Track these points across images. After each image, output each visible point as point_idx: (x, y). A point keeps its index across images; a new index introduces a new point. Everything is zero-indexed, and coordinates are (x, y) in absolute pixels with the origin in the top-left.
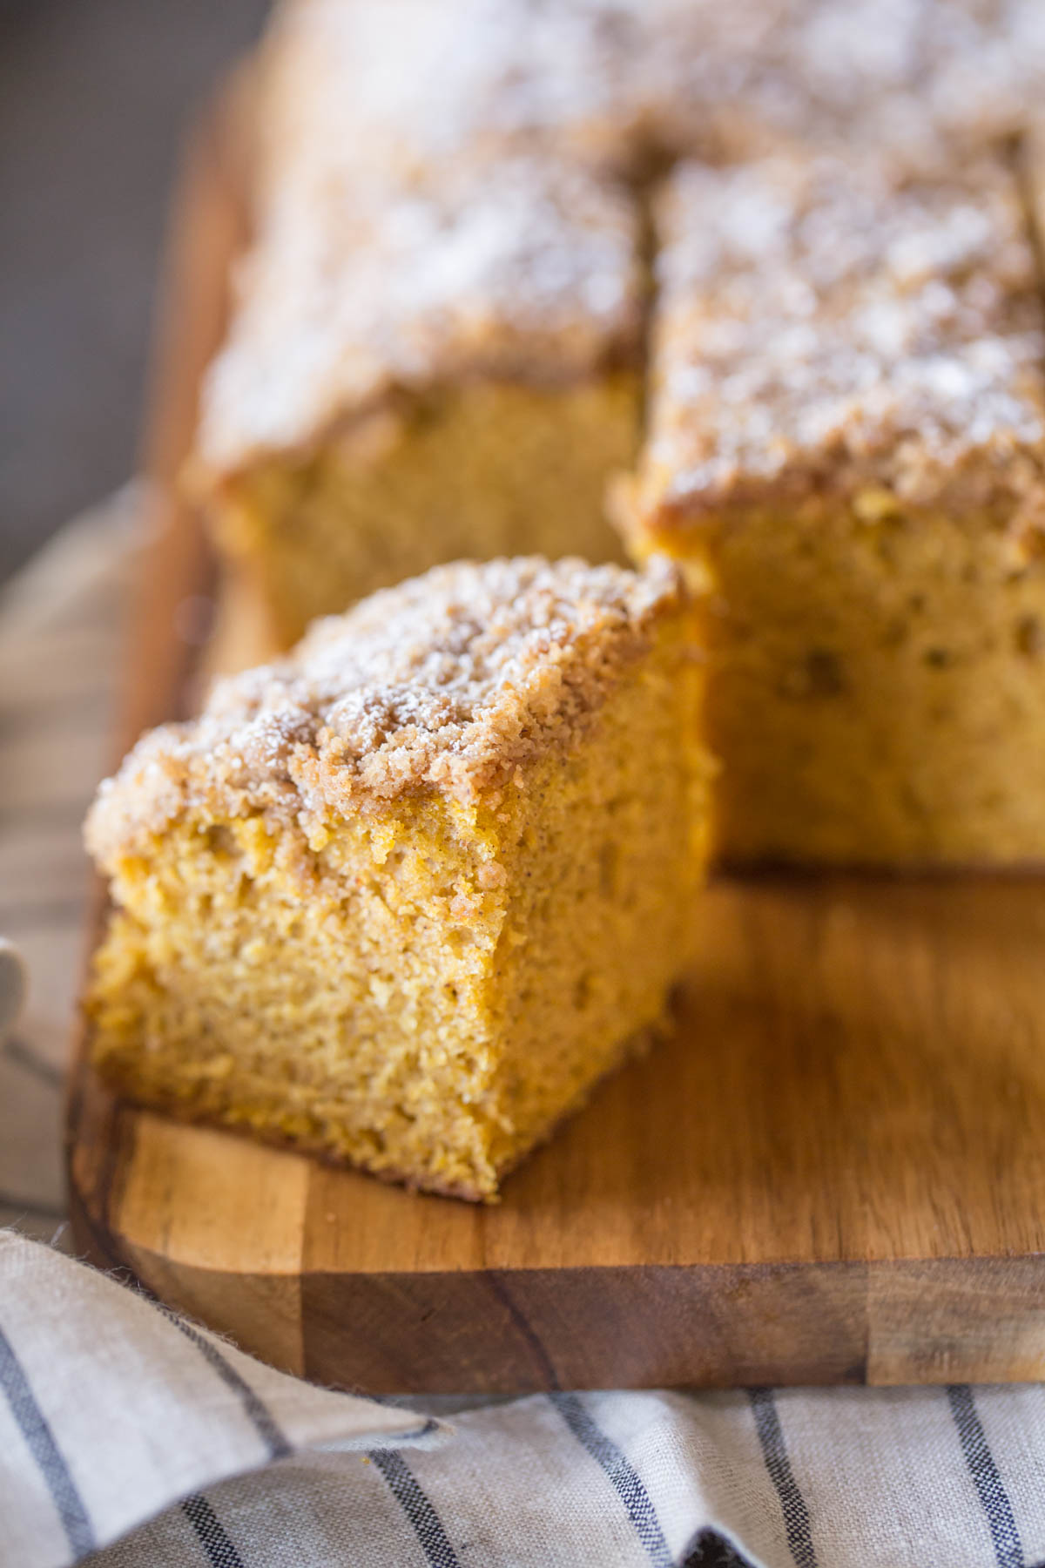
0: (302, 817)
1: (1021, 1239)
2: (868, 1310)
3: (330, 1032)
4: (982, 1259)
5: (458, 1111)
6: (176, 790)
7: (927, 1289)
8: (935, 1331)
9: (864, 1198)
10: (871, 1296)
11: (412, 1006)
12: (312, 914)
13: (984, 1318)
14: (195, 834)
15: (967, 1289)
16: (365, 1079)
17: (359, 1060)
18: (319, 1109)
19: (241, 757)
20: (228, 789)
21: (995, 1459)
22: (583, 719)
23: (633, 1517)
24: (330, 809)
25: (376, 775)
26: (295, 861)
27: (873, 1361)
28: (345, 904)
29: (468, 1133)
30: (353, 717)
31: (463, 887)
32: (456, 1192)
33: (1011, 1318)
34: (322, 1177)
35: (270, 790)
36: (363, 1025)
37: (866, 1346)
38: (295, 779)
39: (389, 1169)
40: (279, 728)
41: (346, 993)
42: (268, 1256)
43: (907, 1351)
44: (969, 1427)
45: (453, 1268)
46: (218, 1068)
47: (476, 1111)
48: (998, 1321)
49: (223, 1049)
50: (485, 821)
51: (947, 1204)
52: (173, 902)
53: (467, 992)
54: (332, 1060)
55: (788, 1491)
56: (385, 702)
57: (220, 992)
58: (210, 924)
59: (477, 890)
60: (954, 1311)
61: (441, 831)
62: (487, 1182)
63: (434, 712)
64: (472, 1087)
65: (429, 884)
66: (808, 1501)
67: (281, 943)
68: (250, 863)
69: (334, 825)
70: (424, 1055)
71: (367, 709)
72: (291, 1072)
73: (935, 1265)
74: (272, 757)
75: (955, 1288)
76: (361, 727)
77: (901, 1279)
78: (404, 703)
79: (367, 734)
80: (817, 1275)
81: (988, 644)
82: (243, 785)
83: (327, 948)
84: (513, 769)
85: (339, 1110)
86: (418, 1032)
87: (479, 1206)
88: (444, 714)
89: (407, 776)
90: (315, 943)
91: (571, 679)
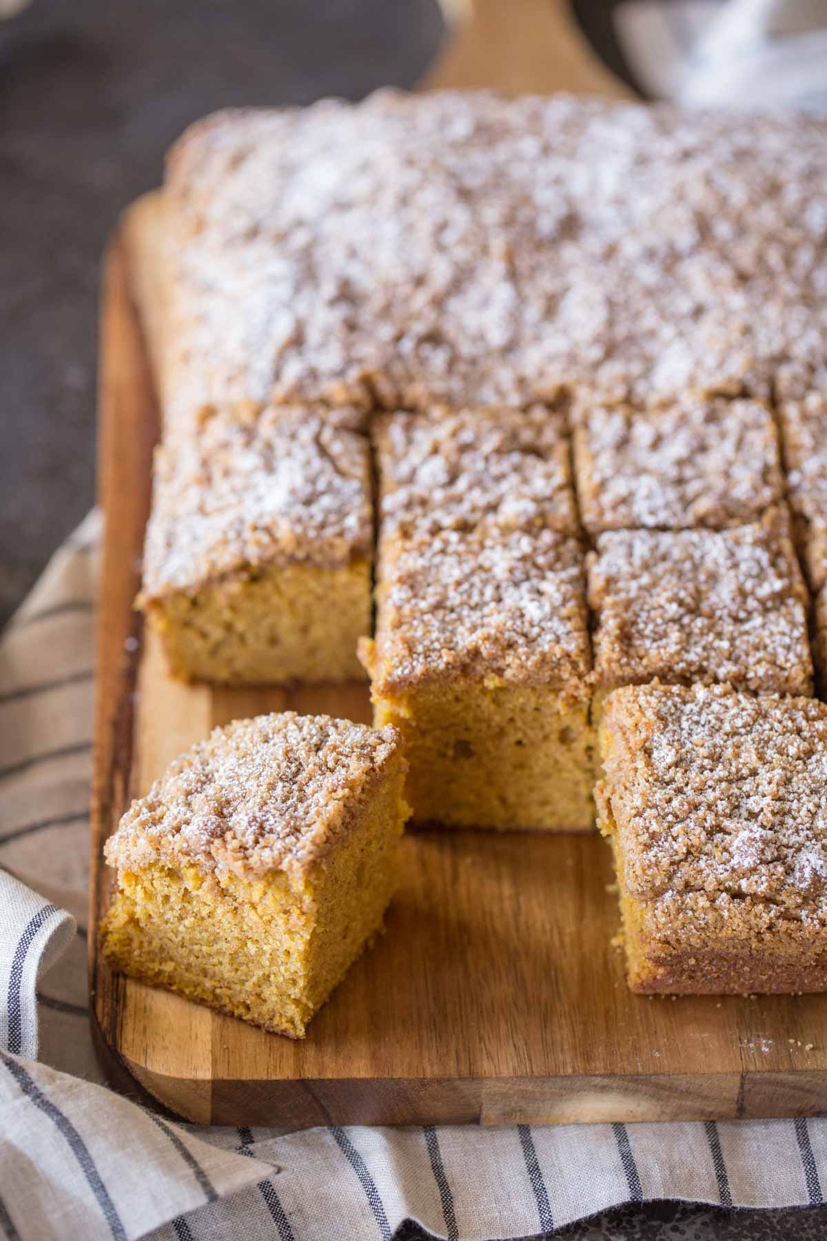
0: (216, 870)
1: (556, 1066)
2: (483, 1096)
3: (226, 960)
4: (537, 1078)
5: (288, 1001)
6: (154, 852)
7: (510, 1089)
8: (513, 1104)
9: (481, 1039)
10: (484, 1091)
11: (268, 956)
12: (219, 911)
13: (536, 1099)
14: (162, 869)
15: (530, 1088)
16: (243, 982)
17: (239, 973)
18: (218, 991)
19: (187, 842)
20: (180, 854)
21: (540, 1167)
22: (353, 823)
23: (371, 1203)
24: (230, 871)
25: (256, 863)
26: (212, 889)
27: (483, 1116)
28: (236, 909)
29: (292, 1011)
30: (243, 828)
31: (295, 912)
32: (285, 1034)
33: (550, 1100)
34: (219, 1021)
35: (201, 858)
36: (242, 959)
37: (481, 1110)
38: (214, 854)
39: (253, 1020)
40: (206, 829)
41: (235, 945)
42: (196, 1069)
43: (499, 1112)
44: (528, 1146)
45: (285, 1077)
46: (168, 967)
47: (297, 1002)
48: (544, 1100)
49: (172, 959)
50: (308, 884)
51: (521, 1044)
52: (149, 896)
53: (295, 956)
54: (226, 971)
55: (443, 1184)
56: (258, 819)
57: (171, 935)
58: (168, 907)
59: (303, 913)
60: (523, 1097)
61: (286, 887)
62: (301, 1032)
63: (283, 828)
64: (295, 992)
65: (279, 908)
66: (452, 1189)
67: (203, 919)
68: (189, 884)
69: (233, 877)
70: (272, 976)
71: (249, 823)
72: (205, 973)
73: (515, 1079)
74: (203, 845)
75: (525, 1088)
76: (247, 834)
77: (499, 1085)
78: (267, 820)
79: (250, 839)
80: (458, 1083)
81: (546, 738)
82: (187, 854)
83: (226, 926)
84: (322, 861)
85: (229, 992)
86: (270, 966)
87: (297, 1041)
88: (287, 830)
89: (270, 865)
90: (220, 922)
91: (348, 805)
